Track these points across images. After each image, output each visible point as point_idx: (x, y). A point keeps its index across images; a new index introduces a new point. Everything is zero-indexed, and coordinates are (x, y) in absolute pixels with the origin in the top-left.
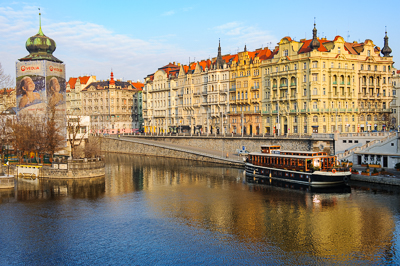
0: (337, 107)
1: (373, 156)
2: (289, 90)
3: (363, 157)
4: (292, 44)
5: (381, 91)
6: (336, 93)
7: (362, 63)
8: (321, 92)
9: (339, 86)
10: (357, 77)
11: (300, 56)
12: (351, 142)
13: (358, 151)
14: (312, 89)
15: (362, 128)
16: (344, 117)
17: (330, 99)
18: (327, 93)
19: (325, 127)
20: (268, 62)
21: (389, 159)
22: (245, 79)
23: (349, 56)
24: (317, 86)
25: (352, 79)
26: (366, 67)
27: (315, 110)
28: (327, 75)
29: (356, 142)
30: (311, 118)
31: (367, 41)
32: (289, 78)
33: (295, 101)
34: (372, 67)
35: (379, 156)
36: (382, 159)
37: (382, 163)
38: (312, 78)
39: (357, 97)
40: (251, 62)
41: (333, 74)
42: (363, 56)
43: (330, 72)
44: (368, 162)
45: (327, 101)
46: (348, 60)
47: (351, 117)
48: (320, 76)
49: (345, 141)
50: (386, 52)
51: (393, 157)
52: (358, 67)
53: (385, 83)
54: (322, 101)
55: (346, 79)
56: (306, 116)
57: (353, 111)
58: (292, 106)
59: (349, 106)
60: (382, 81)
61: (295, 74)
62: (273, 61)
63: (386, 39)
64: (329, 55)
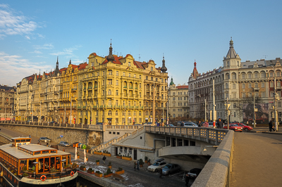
0: (127, 104)
1: (126, 148)
2: (93, 91)
3: (119, 149)
4: (97, 58)
5: (160, 95)
6: (127, 95)
7: (147, 75)
8: (114, 93)
9: (128, 90)
10: (143, 84)
11: (101, 67)
12: (114, 133)
13: (115, 142)
14: (107, 90)
15: (147, 121)
16: (133, 112)
17: (121, 98)
18: (119, 94)
19: (117, 119)
20: (82, 71)
21: (138, 152)
22: (68, 83)
23: (137, 70)
24: (111, 89)
25: (139, 85)
26: (150, 78)
27: (110, 106)
28: (120, 81)
29: (118, 133)
30: (107, 112)
31: (150, 61)
32: (93, 82)
33: (96, 99)
34: (154, 79)
35: (131, 149)
36: (133, 151)
37: (132, 156)
38: (108, 82)
39: (143, 98)
40: (73, 71)
41: (124, 81)
42: (147, 71)
43: (121, 79)
44: (123, 154)
45: (119, 100)
46: (136, 72)
47: (138, 112)
48: (114, 82)
49: (110, 133)
50: (163, 70)
51: (142, 150)
52: (143, 78)
53: (162, 90)
54: (115, 100)
55: (134, 85)
56: (103, 111)
57: (140, 108)
58: (95, 103)
59: (137, 104)
60: (160, 89)
61: (97, 79)
62: (85, 70)
63: (164, 61)
64: (121, 67)
